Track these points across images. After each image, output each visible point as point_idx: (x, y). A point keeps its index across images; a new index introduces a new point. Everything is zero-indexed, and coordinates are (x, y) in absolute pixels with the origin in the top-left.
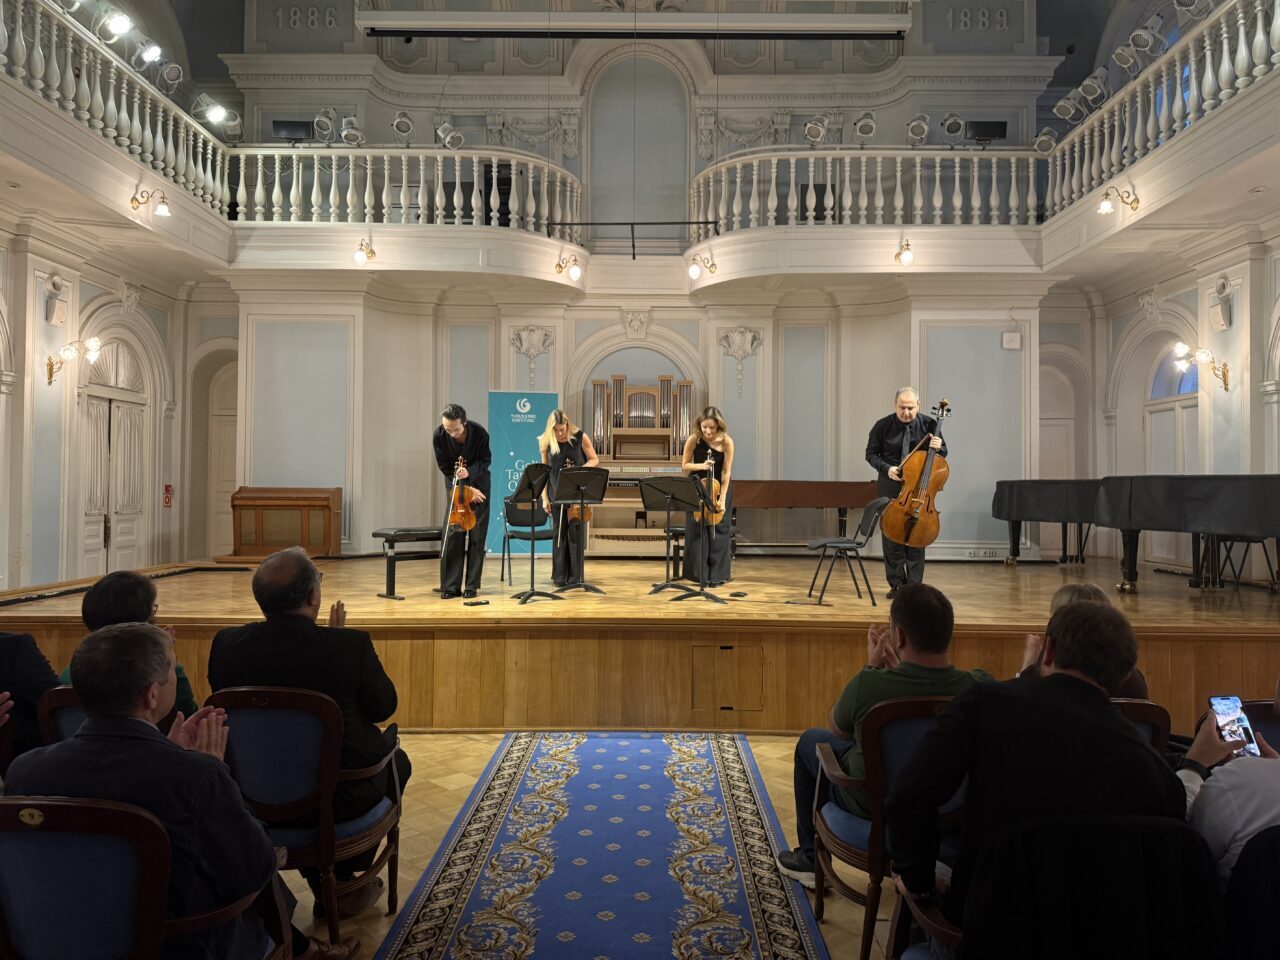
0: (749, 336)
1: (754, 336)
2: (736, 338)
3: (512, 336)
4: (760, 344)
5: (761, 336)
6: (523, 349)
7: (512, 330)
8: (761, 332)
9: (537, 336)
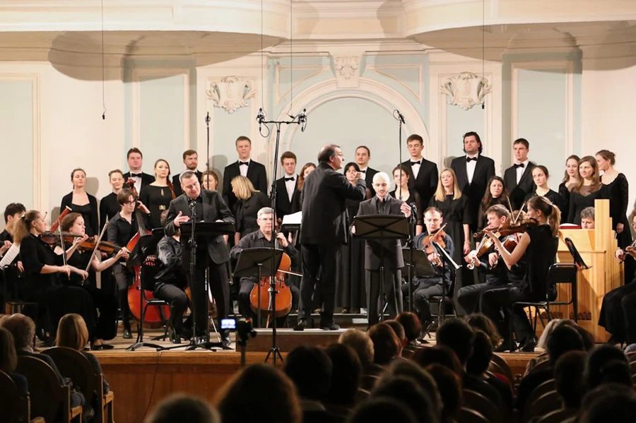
0: (475, 83)
1: (481, 83)
2: (459, 85)
3: (209, 88)
4: (489, 91)
5: (489, 83)
6: (222, 103)
7: (209, 83)
8: (489, 78)
9: (237, 87)
